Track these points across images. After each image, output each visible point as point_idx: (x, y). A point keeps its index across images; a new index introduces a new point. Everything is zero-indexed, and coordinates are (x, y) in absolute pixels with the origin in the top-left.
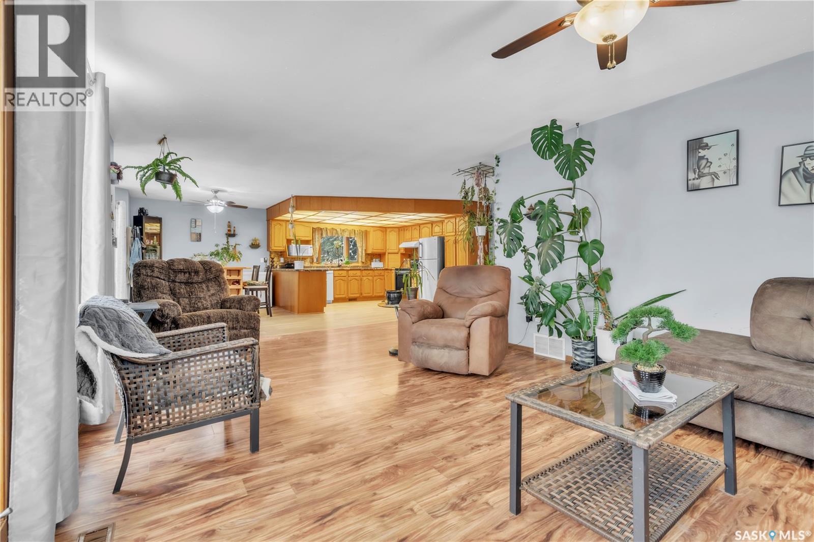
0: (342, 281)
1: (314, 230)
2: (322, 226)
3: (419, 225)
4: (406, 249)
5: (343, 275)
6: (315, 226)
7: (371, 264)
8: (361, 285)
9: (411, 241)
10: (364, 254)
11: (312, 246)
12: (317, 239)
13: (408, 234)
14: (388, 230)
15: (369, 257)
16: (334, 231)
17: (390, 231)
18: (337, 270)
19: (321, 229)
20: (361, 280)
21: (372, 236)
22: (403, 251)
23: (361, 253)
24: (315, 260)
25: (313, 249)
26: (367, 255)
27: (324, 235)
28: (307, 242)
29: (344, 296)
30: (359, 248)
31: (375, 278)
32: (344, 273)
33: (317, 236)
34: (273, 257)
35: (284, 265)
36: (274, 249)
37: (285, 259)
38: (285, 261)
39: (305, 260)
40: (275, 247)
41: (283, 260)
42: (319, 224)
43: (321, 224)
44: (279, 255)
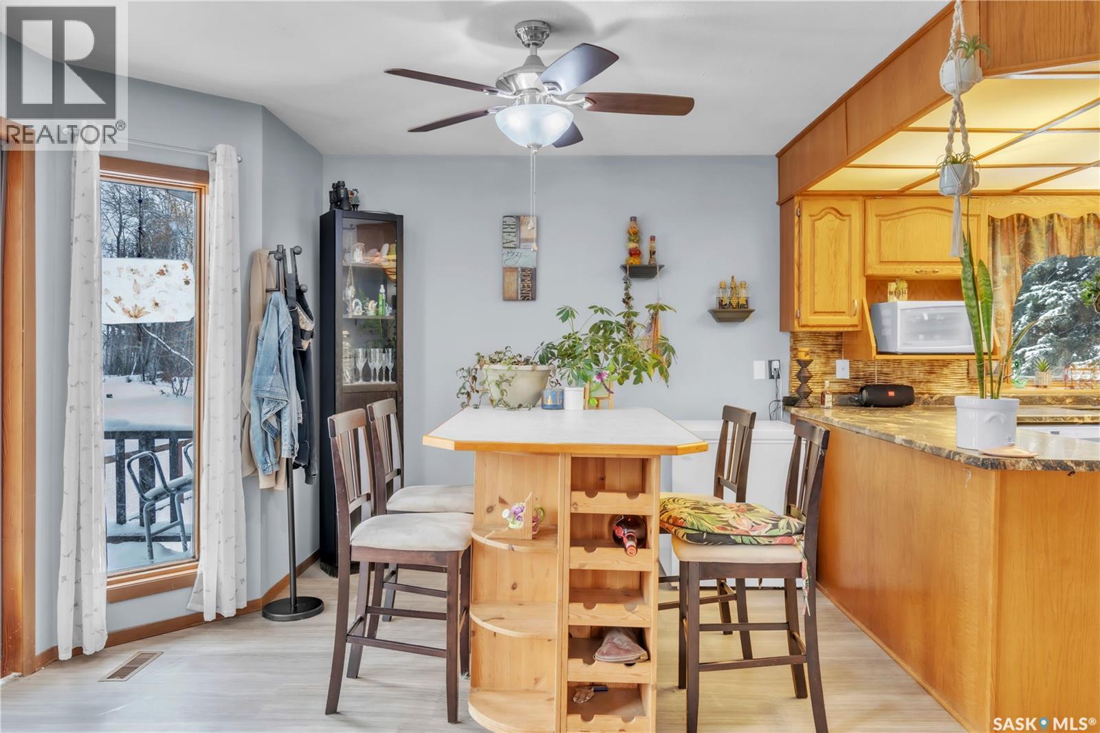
12: (1002, 273)
27: (1040, 256)
33: (1003, 259)
34: (808, 358)
35: (852, 390)
36: (809, 324)
37: (856, 366)
38: (853, 373)
39: (945, 369)
40: (815, 312)
41: (848, 368)
42: (1023, 199)
43: (1031, 197)
44: (830, 348)
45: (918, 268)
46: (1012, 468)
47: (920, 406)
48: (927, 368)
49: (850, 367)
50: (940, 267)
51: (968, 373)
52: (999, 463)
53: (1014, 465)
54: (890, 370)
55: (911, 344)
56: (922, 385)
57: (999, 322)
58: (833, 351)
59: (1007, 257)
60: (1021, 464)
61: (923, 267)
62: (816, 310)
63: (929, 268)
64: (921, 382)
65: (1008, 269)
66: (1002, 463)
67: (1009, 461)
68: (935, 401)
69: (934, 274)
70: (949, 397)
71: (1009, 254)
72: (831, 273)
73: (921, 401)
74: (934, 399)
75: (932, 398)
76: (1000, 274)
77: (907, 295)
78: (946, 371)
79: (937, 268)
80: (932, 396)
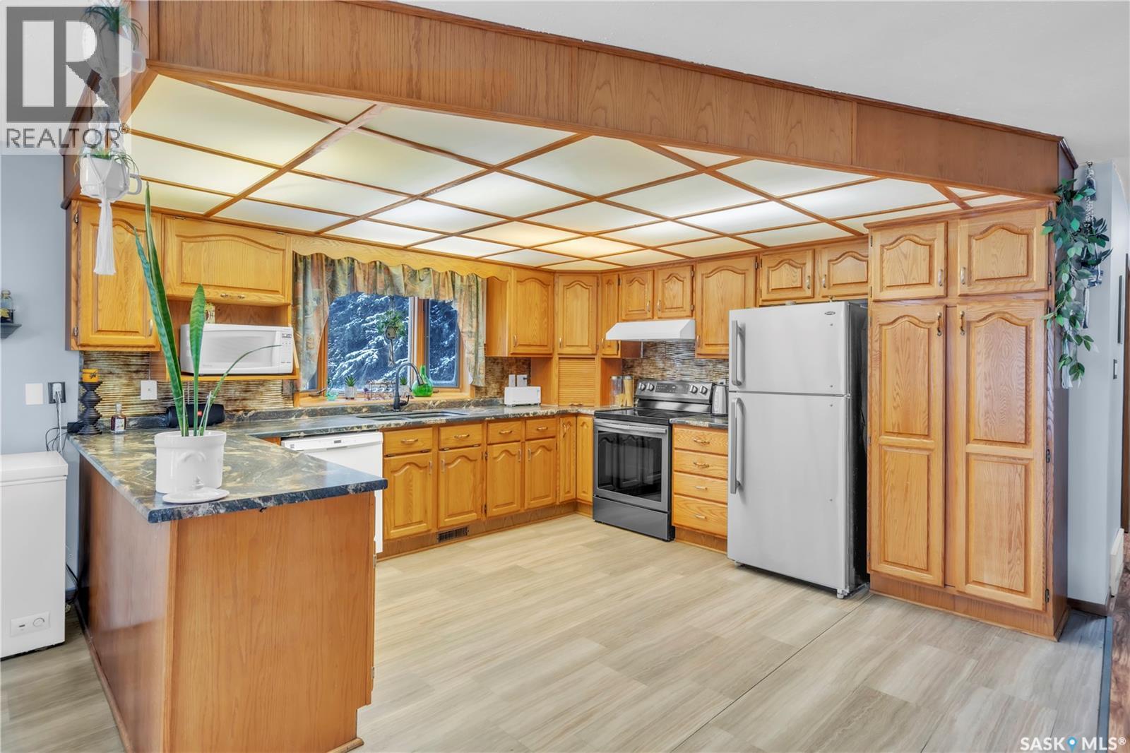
0: (417, 474)
1: (300, 265)
2: (335, 251)
3: (692, 264)
4: (624, 345)
5: (419, 446)
6: (307, 248)
7: (501, 393)
8: (484, 479)
9: (652, 318)
10: (482, 361)
11: (290, 330)
12: (312, 304)
13: (637, 295)
14: (561, 282)
15: (498, 369)
16: (382, 277)
17: (568, 286)
18: (398, 428)
19: (331, 263)
20: (485, 457)
21: (513, 298)
22: (613, 353)
23: (472, 357)
24: (304, 385)
25: (296, 342)
26: (491, 361)
27: (343, 291)
28: (269, 315)
29: (422, 528)
30: (465, 338)
31: (529, 446)
32: (423, 439)
33: (314, 292)
34: (94, 380)
35: (160, 410)
36: (91, 343)
37: (166, 387)
38: (162, 394)
39: (260, 386)
40: (99, 331)
41: (156, 389)
42: (323, 241)
43: (330, 241)
44: (134, 368)
45: (223, 292)
46: (189, 516)
47: (235, 422)
48: (243, 387)
49: (158, 388)
50: (247, 293)
51: (282, 390)
52: (173, 514)
53: (192, 513)
54: (203, 389)
55: (211, 366)
56: (238, 402)
57: (309, 345)
58: (137, 372)
59: (317, 290)
60: (200, 510)
61: (229, 292)
62: (100, 328)
63: (235, 294)
64: (236, 400)
65: (318, 300)
66: (176, 513)
67: (185, 509)
68: (250, 417)
69: (241, 300)
70: (263, 412)
71: (319, 288)
72: (121, 289)
73: (236, 418)
74: (249, 415)
75: (246, 414)
76: (310, 304)
77: (214, 318)
78: (262, 389)
79: (243, 294)
80: (246, 411)
